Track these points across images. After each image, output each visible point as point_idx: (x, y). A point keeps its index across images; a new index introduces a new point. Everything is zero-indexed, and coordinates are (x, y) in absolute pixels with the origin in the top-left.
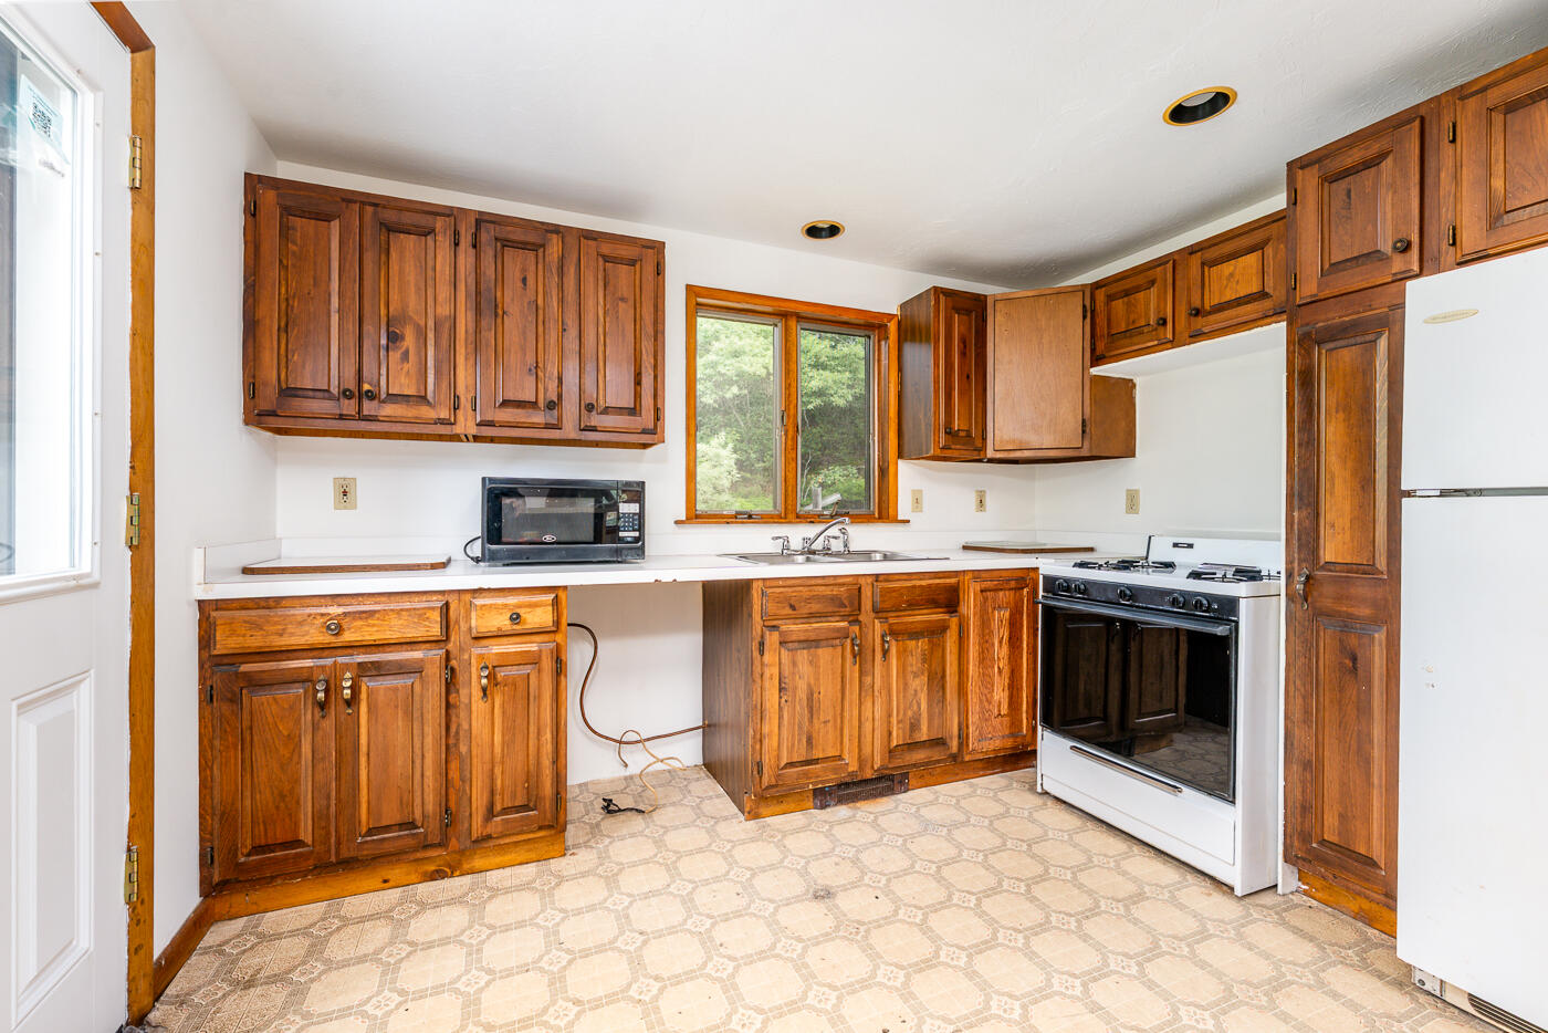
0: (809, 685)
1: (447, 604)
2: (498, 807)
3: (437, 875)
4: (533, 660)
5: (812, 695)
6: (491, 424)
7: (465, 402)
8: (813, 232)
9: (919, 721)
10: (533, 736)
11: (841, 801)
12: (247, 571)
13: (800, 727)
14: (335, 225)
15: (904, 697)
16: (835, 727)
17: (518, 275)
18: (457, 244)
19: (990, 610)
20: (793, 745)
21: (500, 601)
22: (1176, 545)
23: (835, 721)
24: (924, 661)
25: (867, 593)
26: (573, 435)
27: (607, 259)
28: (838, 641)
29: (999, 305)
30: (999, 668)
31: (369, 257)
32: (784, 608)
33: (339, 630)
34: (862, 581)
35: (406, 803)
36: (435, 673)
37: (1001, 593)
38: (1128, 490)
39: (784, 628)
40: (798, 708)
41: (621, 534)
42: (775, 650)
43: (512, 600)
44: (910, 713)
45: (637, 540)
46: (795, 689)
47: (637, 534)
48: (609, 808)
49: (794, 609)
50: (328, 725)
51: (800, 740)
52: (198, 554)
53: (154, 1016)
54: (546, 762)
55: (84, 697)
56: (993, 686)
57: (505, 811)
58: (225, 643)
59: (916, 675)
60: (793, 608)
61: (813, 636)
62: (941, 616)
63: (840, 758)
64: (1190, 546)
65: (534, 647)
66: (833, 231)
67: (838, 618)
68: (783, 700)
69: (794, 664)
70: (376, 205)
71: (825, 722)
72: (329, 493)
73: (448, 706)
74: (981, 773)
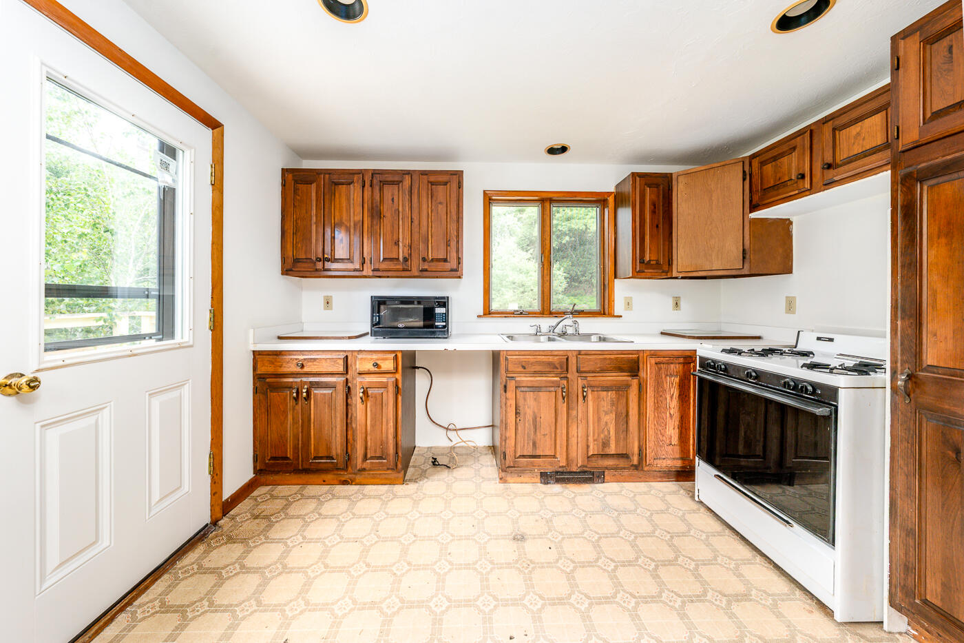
0: (534, 412)
1: (347, 356)
2: (369, 456)
3: (345, 483)
4: (385, 386)
5: (536, 418)
6: (377, 270)
7: (367, 261)
8: (552, 151)
9: (609, 441)
10: (384, 423)
11: (558, 481)
12: (280, 338)
13: (528, 437)
14: (314, 186)
15: (598, 425)
16: (551, 439)
17: (390, 198)
18: (363, 187)
19: (663, 376)
20: (524, 446)
21: (369, 357)
22: (819, 339)
23: (551, 435)
24: (613, 405)
25: (573, 361)
26: (417, 274)
27: (432, 184)
28: (552, 389)
29: (681, 179)
30: (670, 414)
31: (327, 197)
32: (518, 367)
33: (303, 366)
34: (570, 354)
35: (329, 448)
36: (341, 388)
37: (672, 366)
38: (787, 297)
39: (517, 379)
40: (527, 425)
41: (436, 324)
42: (513, 391)
43: (375, 356)
44: (602, 436)
45: (444, 327)
46: (525, 414)
47: (444, 324)
48: (435, 463)
49: (525, 369)
50: (299, 407)
51: (528, 443)
52: (252, 331)
54: (391, 437)
55: (186, 391)
56: (666, 425)
57: (372, 458)
58: (262, 370)
59: (606, 413)
60: (524, 367)
61: (536, 385)
62: (624, 378)
63: (554, 456)
64: (831, 340)
65: (384, 380)
66: (564, 149)
67: (553, 375)
68: (518, 420)
69: (525, 400)
70: (330, 174)
71: (544, 435)
72: (322, 302)
73: (347, 405)
74: (659, 479)
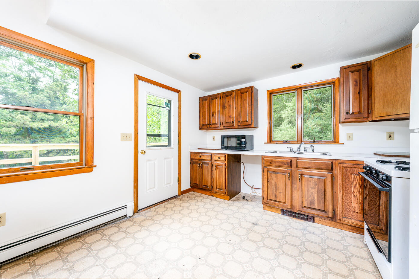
0: (275, 182)
1: (212, 155)
2: (218, 188)
3: (212, 196)
4: (222, 165)
5: (276, 185)
6: (224, 127)
7: (222, 124)
8: (294, 67)
9: (314, 202)
10: (222, 178)
11: (289, 215)
12: (198, 149)
13: (273, 192)
14: (207, 101)
15: (307, 193)
16: (283, 195)
17: (228, 101)
18: (220, 99)
19: (349, 174)
20: (271, 195)
21: (218, 155)
23: (283, 193)
24: (316, 185)
25: (294, 163)
26: (237, 127)
27: (242, 93)
28: (284, 174)
30: (354, 195)
31: (210, 104)
32: (268, 163)
33: (201, 157)
34: (293, 159)
35: (207, 183)
36: (210, 164)
37: (356, 169)
39: (268, 167)
40: (272, 187)
41: (242, 145)
42: (266, 172)
43: (219, 155)
44: (310, 199)
45: (245, 146)
46: (271, 182)
47: (245, 145)
48: (244, 198)
50: (200, 169)
51: (273, 195)
52: (189, 146)
53: (180, 196)
54: (224, 183)
55: (172, 159)
56: (351, 201)
57: (218, 189)
58: (193, 157)
59: (312, 188)
60: (271, 163)
61: (276, 171)
62: (325, 173)
63: (285, 203)
65: (222, 163)
66: (300, 66)
67: (285, 168)
68: (268, 184)
69: (271, 176)
70: (211, 96)
71: (280, 193)
72: (212, 138)
73: (212, 170)
